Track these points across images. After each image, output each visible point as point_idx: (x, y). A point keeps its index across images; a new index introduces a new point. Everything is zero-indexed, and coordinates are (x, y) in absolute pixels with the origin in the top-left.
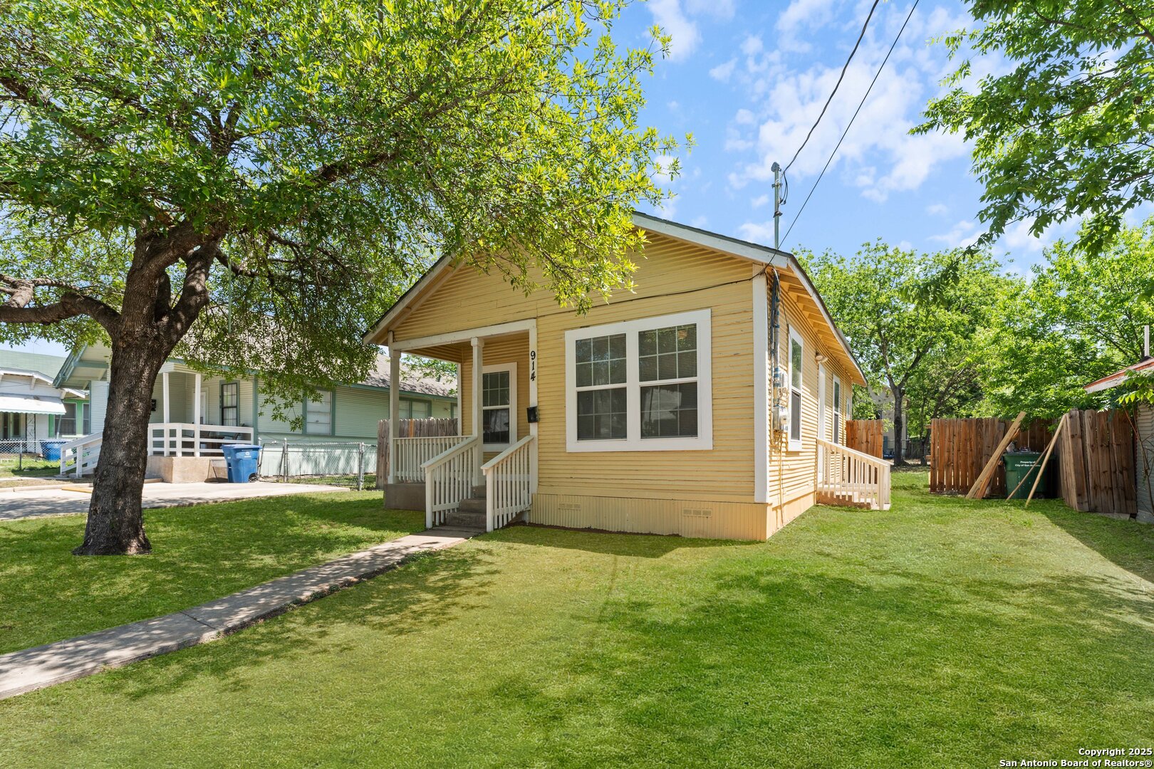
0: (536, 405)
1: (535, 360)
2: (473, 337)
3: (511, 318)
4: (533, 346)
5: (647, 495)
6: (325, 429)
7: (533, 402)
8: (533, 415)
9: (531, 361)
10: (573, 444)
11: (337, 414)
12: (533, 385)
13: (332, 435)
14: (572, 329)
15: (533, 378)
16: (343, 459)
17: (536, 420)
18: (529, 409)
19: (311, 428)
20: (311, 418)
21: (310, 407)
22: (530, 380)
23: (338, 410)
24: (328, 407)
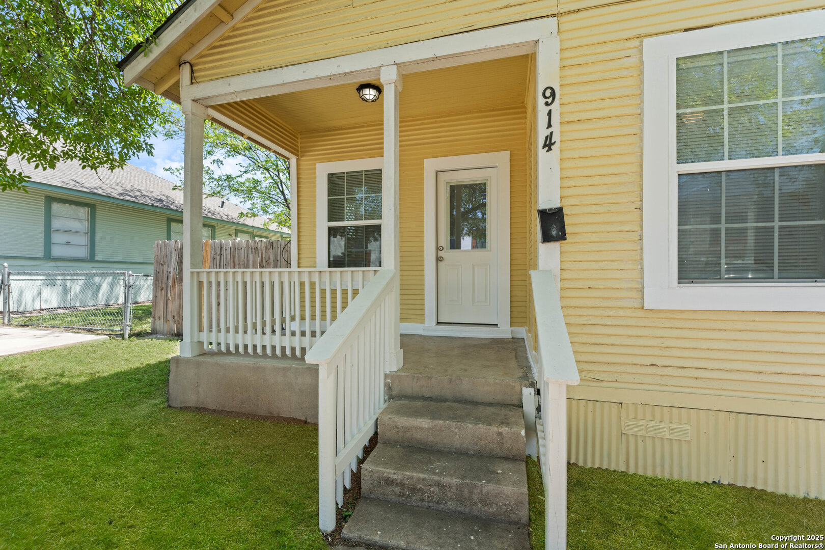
0: (555, 204)
1: (555, 107)
2: (386, 64)
3: (484, 20)
6: (83, 253)
7: (547, 199)
8: (553, 224)
9: (542, 110)
11: (98, 235)
12: (548, 163)
13: (91, 259)
15: (549, 144)
16: (105, 287)
17: (562, 237)
18: (543, 214)
19: (56, 251)
20: (56, 238)
21: (56, 224)
22: (542, 152)
23: (98, 230)
24: (84, 226)
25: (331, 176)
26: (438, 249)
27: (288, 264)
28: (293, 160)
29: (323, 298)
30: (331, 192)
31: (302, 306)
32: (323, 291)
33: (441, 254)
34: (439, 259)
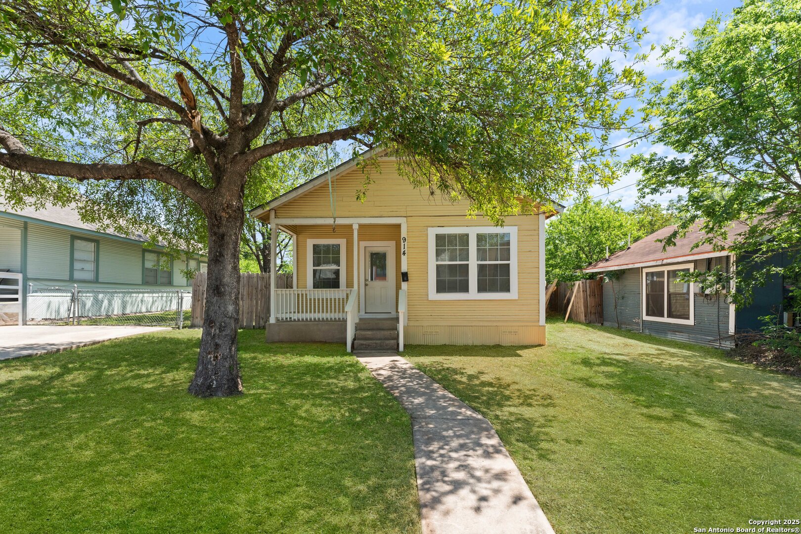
0: (406, 271)
1: (406, 243)
2: (355, 223)
3: (385, 214)
4: (404, 233)
5: (481, 324)
6: (90, 276)
7: (404, 269)
8: (405, 277)
9: (402, 244)
10: (433, 294)
11: (101, 263)
12: (404, 259)
13: (96, 281)
14: (433, 227)
15: (404, 254)
16: (106, 302)
17: (407, 280)
18: (402, 273)
19: (77, 275)
20: (77, 266)
21: (77, 255)
22: (402, 256)
23: (101, 259)
24: (92, 257)
25: (314, 246)
26: (366, 280)
27: (292, 287)
28: (295, 236)
29: (311, 303)
30: (314, 253)
31: (298, 307)
32: (310, 299)
33: (367, 283)
34: (366, 285)
